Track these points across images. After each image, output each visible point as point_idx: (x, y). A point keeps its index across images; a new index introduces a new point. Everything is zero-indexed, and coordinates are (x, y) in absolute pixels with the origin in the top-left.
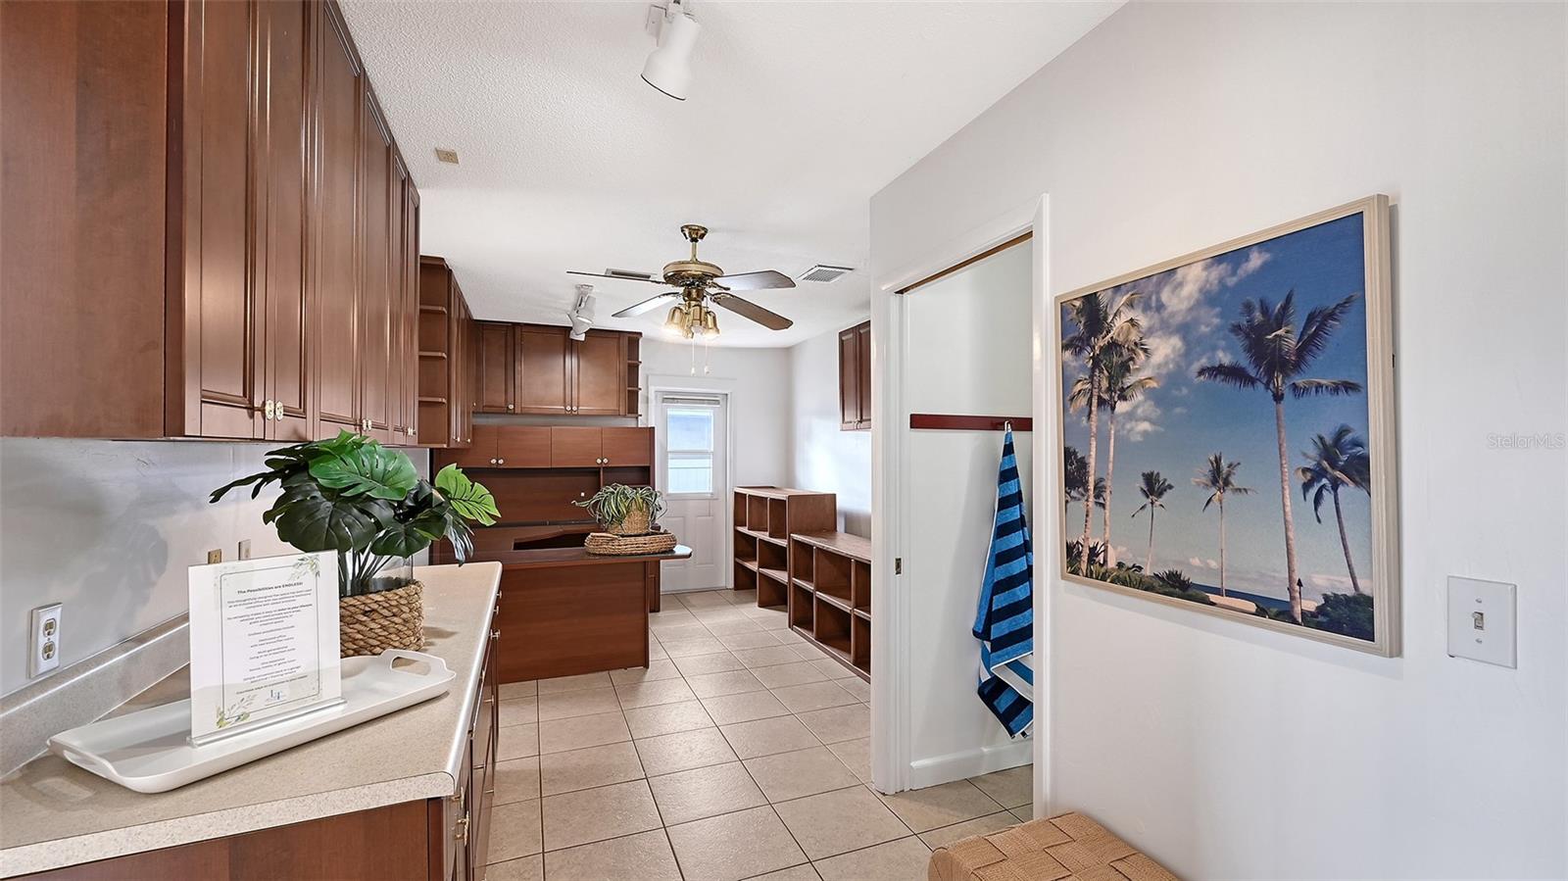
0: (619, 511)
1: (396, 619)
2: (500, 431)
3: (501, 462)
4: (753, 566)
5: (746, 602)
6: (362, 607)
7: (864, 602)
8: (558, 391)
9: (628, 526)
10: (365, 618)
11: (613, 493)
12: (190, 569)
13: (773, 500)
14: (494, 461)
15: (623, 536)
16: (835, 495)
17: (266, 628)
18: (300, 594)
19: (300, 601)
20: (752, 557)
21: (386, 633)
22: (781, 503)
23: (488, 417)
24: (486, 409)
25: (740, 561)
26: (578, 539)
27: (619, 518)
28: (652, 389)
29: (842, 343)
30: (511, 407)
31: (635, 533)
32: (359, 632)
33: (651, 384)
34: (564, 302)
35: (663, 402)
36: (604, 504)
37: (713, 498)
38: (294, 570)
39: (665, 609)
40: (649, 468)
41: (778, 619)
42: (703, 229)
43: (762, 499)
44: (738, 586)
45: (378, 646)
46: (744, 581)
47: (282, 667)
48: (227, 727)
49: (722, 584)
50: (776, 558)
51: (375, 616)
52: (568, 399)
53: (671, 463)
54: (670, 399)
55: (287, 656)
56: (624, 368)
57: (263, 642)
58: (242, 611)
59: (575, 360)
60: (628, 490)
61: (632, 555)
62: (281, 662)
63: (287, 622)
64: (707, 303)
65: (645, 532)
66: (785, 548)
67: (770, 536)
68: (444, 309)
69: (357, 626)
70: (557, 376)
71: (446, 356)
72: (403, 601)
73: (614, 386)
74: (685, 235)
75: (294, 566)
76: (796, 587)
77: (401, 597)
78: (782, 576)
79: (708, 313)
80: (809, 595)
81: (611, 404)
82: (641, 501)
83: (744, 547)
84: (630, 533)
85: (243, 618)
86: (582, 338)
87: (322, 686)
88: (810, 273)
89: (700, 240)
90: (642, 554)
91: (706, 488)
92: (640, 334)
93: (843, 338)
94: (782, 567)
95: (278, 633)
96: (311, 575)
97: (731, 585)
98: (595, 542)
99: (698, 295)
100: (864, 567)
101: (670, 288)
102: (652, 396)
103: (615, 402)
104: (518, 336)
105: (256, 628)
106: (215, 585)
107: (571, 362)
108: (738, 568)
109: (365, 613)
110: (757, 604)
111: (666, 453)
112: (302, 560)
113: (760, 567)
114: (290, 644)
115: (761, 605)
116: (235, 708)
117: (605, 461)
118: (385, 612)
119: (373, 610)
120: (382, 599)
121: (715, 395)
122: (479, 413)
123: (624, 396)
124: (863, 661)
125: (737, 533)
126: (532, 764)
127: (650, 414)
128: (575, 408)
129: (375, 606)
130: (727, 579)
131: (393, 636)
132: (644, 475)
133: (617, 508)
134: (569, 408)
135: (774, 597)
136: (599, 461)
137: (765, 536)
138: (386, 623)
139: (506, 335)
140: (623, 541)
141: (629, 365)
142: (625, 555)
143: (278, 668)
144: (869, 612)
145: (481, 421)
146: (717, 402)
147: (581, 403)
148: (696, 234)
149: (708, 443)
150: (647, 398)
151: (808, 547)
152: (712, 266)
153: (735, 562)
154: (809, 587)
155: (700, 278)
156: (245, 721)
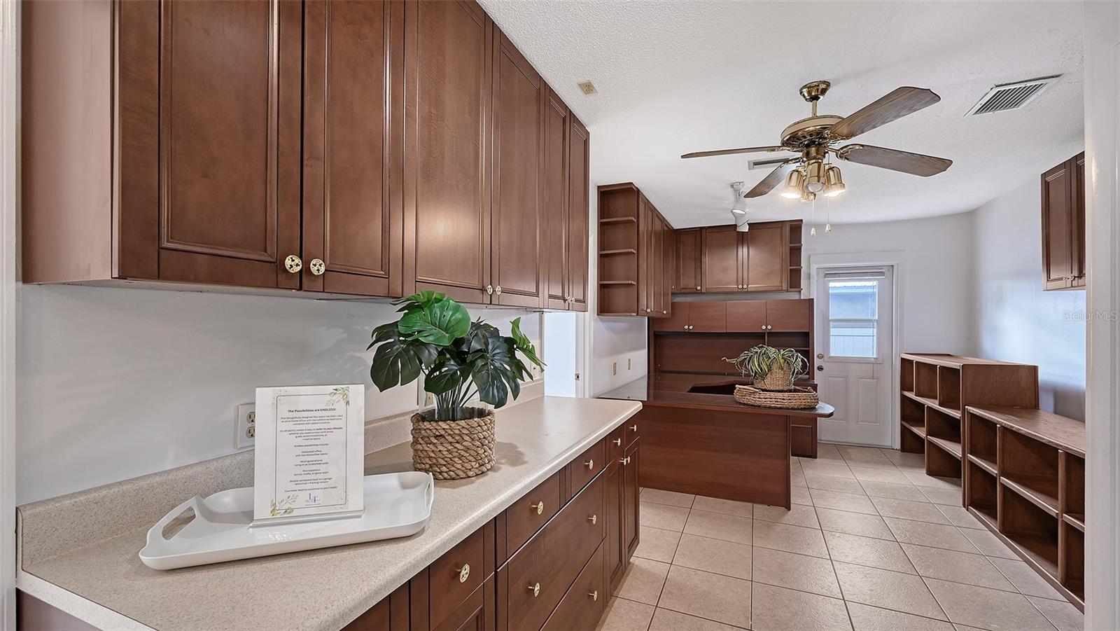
0: (761, 369)
1: (457, 445)
2: (690, 306)
3: (691, 327)
4: (921, 432)
5: (912, 467)
6: (434, 431)
7: (1076, 506)
8: (732, 275)
9: (768, 383)
10: (435, 441)
11: (757, 352)
12: (257, 389)
13: (943, 368)
14: (686, 327)
15: (763, 390)
16: (1037, 367)
17: (307, 443)
18: (333, 418)
19: (333, 424)
20: (920, 423)
21: (450, 456)
22: (954, 372)
23: (686, 297)
24: (683, 291)
25: (907, 425)
26: (729, 389)
27: (763, 375)
28: (814, 267)
29: (1046, 186)
30: (699, 288)
31: (777, 388)
32: (433, 451)
33: (811, 262)
34: (727, 202)
35: (825, 277)
36: (749, 362)
37: (876, 362)
38: (328, 398)
39: (823, 457)
40: (808, 333)
41: (949, 494)
42: (824, 82)
43: (932, 367)
44: (905, 448)
45: (445, 465)
46: (911, 445)
47: (318, 476)
48: (278, 516)
49: (888, 443)
50: (950, 429)
51: (442, 440)
52: (740, 279)
53: (833, 331)
54: (833, 274)
55: (322, 468)
56: (786, 251)
57: (305, 453)
58: (290, 426)
59: (745, 250)
60: (772, 351)
61: (770, 407)
62: (317, 472)
63: (323, 440)
64: (831, 159)
65: (786, 388)
66: (959, 421)
67: (941, 405)
68: (633, 219)
69: (431, 446)
70: (731, 263)
71: (635, 252)
72: (465, 431)
73: (778, 267)
74: (804, 95)
75: (330, 394)
76: (972, 464)
77: (463, 428)
78: (955, 449)
79: (831, 169)
80: (992, 480)
81: (775, 282)
82: (782, 361)
83: (911, 412)
84: (771, 388)
85: (291, 432)
86: (746, 229)
87: (348, 498)
88: (983, 102)
89: (821, 97)
90: (780, 408)
91: (871, 353)
92: (802, 220)
93: (1048, 179)
94: (955, 438)
95: (315, 448)
96: (343, 403)
97: (898, 445)
98: (743, 393)
99: (817, 154)
100: (1076, 463)
101: (787, 153)
102: (814, 272)
103: (779, 280)
104: (704, 237)
105: (300, 441)
106: (273, 403)
107: (743, 251)
108: (905, 432)
109: (436, 437)
110: (924, 471)
111: (827, 322)
112: (336, 390)
113: (929, 434)
114: (325, 458)
115: (931, 473)
116: (283, 503)
117: (769, 327)
118: (450, 439)
119: (441, 435)
120: (447, 427)
121: (880, 267)
122: (678, 294)
123: (786, 275)
124: (1074, 581)
125: (903, 398)
126: (661, 569)
127: (810, 288)
128: (745, 286)
129: (443, 432)
130: (893, 439)
131: (456, 459)
132: (803, 341)
133: (759, 365)
134: (740, 286)
135: (945, 468)
136: (764, 327)
137: (934, 404)
138: (450, 448)
139: (696, 236)
140: (763, 394)
141: (791, 249)
142: (765, 407)
143: (314, 477)
144: (1083, 521)
145: (678, 299)
146: (882, 274)
147: (750, 281)
148: (815, 92)
149: (872, 311)
150: (810, 275)
151: (991, 425)
152: (832, 117)
153: (902, 424)
154: (993, 470)
155: (818, 134)
156: (289, 515)
